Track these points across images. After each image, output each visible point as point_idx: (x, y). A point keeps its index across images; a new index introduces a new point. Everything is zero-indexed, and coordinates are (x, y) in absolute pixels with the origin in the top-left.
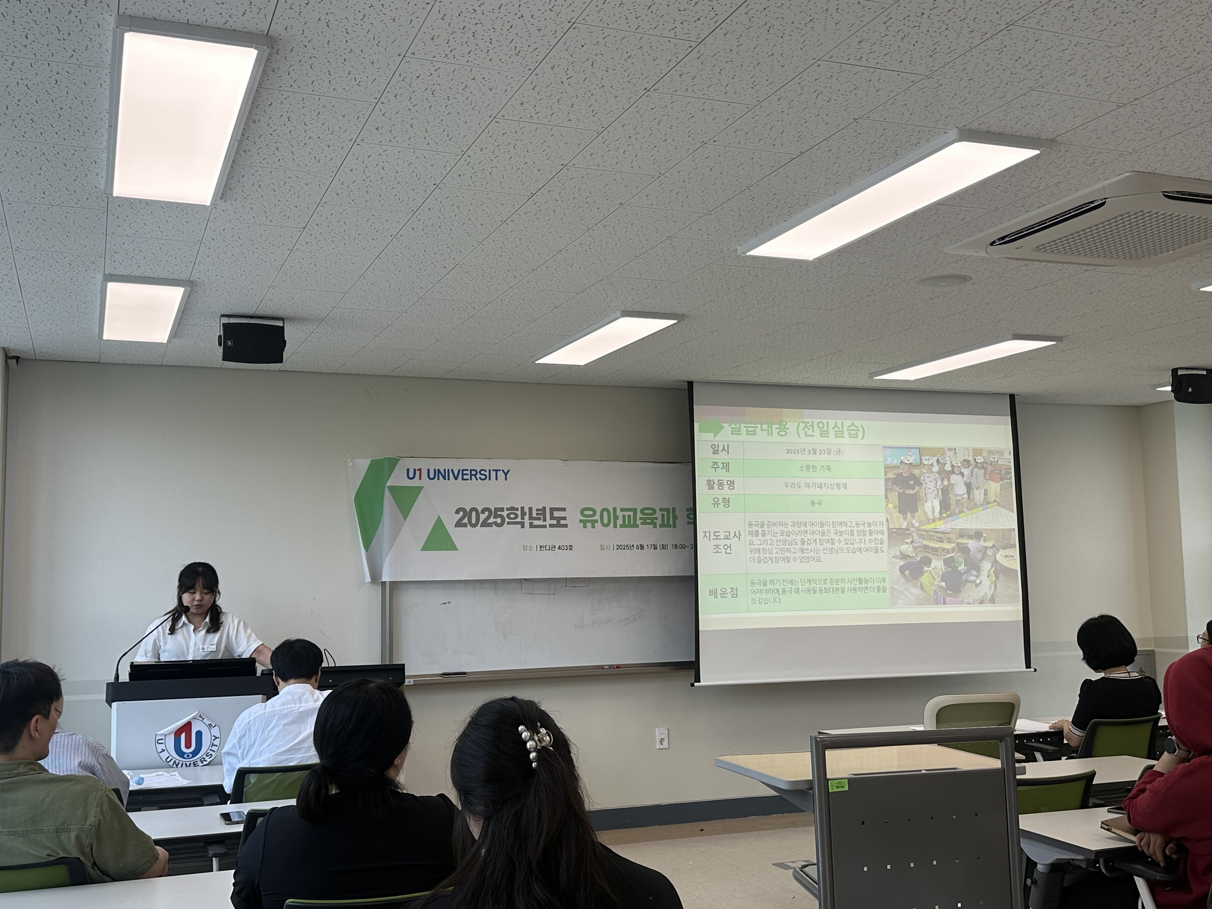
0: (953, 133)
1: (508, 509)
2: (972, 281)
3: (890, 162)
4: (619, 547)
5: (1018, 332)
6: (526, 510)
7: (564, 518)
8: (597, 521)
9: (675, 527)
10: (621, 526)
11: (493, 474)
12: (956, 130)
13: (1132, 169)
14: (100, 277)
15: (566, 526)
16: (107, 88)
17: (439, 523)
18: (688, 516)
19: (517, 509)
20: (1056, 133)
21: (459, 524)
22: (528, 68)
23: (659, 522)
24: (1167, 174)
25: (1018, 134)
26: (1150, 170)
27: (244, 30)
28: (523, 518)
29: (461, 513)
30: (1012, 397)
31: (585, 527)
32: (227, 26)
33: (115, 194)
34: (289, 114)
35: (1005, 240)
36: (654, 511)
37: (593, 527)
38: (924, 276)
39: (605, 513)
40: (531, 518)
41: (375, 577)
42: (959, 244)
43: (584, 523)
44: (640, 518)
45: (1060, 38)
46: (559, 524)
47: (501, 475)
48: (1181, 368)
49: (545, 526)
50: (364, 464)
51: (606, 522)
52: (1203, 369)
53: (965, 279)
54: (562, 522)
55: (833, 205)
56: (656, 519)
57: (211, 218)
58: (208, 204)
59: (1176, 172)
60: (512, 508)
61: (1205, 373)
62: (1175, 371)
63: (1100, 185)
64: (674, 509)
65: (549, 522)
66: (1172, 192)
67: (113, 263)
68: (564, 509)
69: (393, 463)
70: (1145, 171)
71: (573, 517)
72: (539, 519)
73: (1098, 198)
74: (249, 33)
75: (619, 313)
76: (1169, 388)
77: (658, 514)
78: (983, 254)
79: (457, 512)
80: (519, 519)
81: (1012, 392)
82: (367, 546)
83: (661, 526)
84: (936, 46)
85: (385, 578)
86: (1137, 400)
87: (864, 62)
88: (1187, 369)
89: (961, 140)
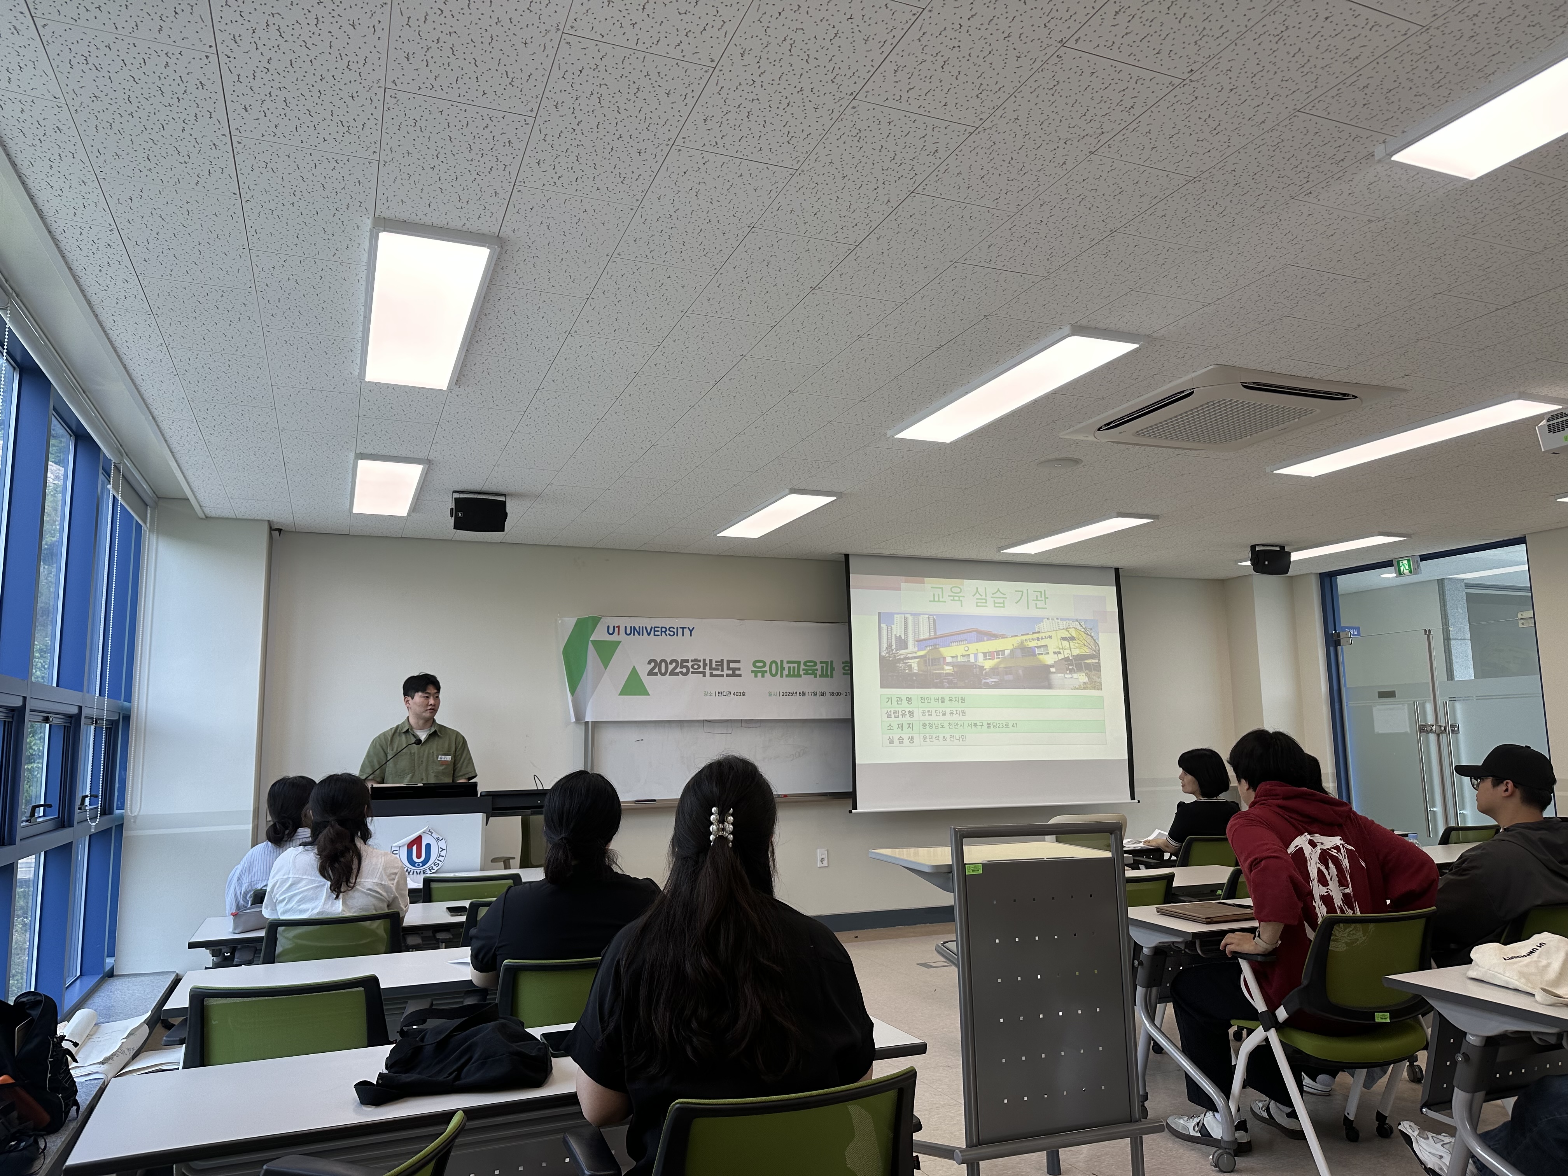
0: (1067, 329)
1: (692, 661)
2: (1083, 464)
3: (1014, 355)
4: (784, 694)
5: (1122, 510)
6: (708, 662)
7: (739, 669)
8: (766, 672)
9: (832, 677)
10: (787, 676)
11: (680, 631)
12: (1069, 326)
13: (1216, 363)
14: (352, 455)
15: (740, 675)
16: (364, 283)
17: (634, 671)
18: (844, 668)
19: (700, 661)
20: (1152, 330)
21: (651, 673)
22: (714, 267)
23: (819, 673)
24: (1245, 367)
25: (1121, 330)
26: (1230, 363)
27: (479, 232)
28: (704, 668)
29: (653, 664)
30: (1117, 570)
31: (756, 676)
32: (465, 228)
33: (367, 380)
34: (514, 308)
35: (1110, 426)
36: (815, 664)
37: (763, 676)
38: (1043, 459)
39: (774, 665)
40: (711, 669)
41: (579, 718)
42: (1072, 429)
43: (756, 673)
44: (804, 670)
45: (1155, 244)
46: (735, 673)
47: (687, 631)
48: (1258, 545)
49: (722, 676)
50: (571, 622)
51: (774, 672)
52: (1276, 546)
53: (1076, 461)
54: (737, 672)
55: (967, 393)
56: (817, 670)
57: (447, 402)
58: (445, 389)
59: (1252, 366)
60: (696, 660)
61: (1278, 549)
62: (1253, 547)
63: (1189, 377)
64: (832, 662)
65: (726, 672)
66: (1249, 383)
67: (364, 443)
68: (739, 662)
69: (595, 621)
70: (1227, 364)
71: (746, 668)
72: (718, 669)
73: (1187, 387)
74: (483, 234)
75: (787, 491)
76: (1249, 563)
77: (819, 667)
78: (1091, 438)
79: (649, 663)
80: (701, 670)
81: (1117, 565)
82: (573, 691)
83: (820, 676)
84: (1052, 251)
85: (589, 718)
86: (1222, 574)
87: (992, 265)
88: (1263, 545)
89: (1073, 335)
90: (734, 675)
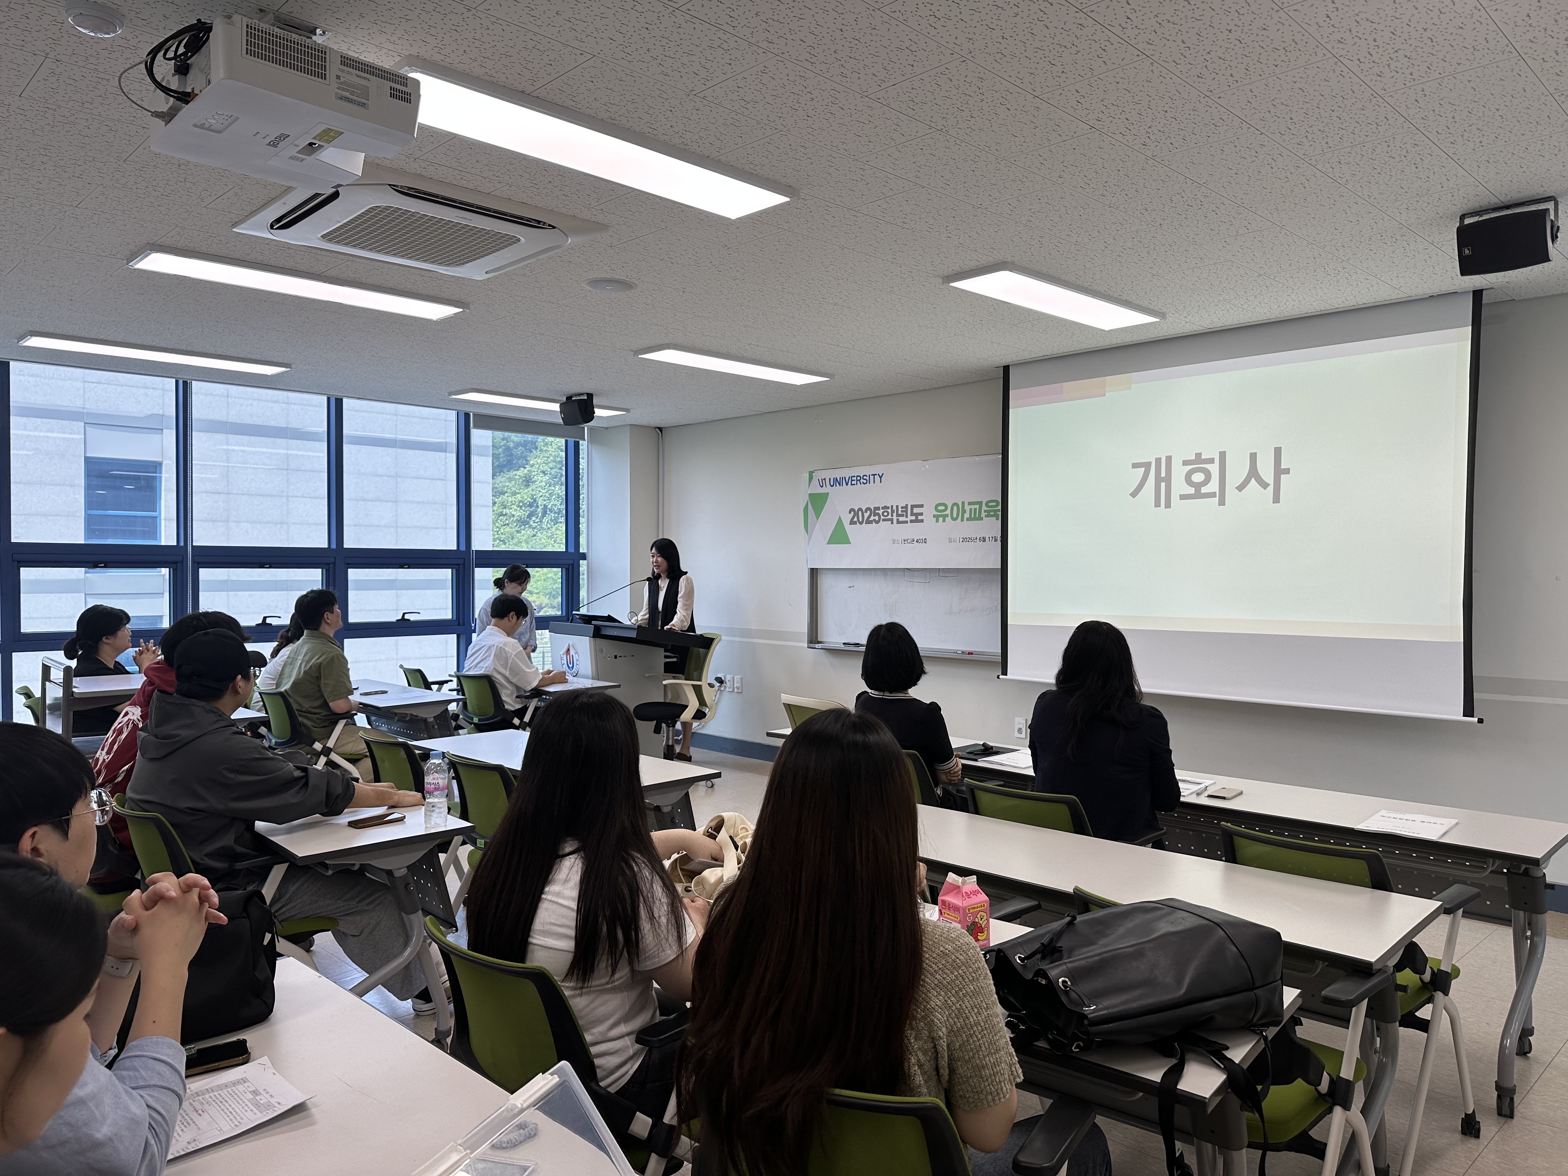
1: (883, 508)
4: (965, 540)
6: (895, 508)
7: (921, 514)
8: (947, 516)
10: (967, 519)
11: (872, 477)
15: (922, 521)
17: (838, 522)
19: (888, 508)
21: (852, 522)
28: (892, 516)
29: (853, 513)
31: (937, 521)
37: (944, 521)
39: (955, 508)
40: (898, 515)
43: (937, 517)
44: (985, 511)
46: (917, 519)
47: (877, 477)
49: (906, 522)
51: (955, 516)
54: (920, 518)
56: (998, 510)
60: (886, 507)
65: (910, 518)
68: (922, 506)
69: (811, 475)
71: (928, 513)
72: (903, 515)
79: (850, 513)
80: (889, 517)
90: (917, 521)
